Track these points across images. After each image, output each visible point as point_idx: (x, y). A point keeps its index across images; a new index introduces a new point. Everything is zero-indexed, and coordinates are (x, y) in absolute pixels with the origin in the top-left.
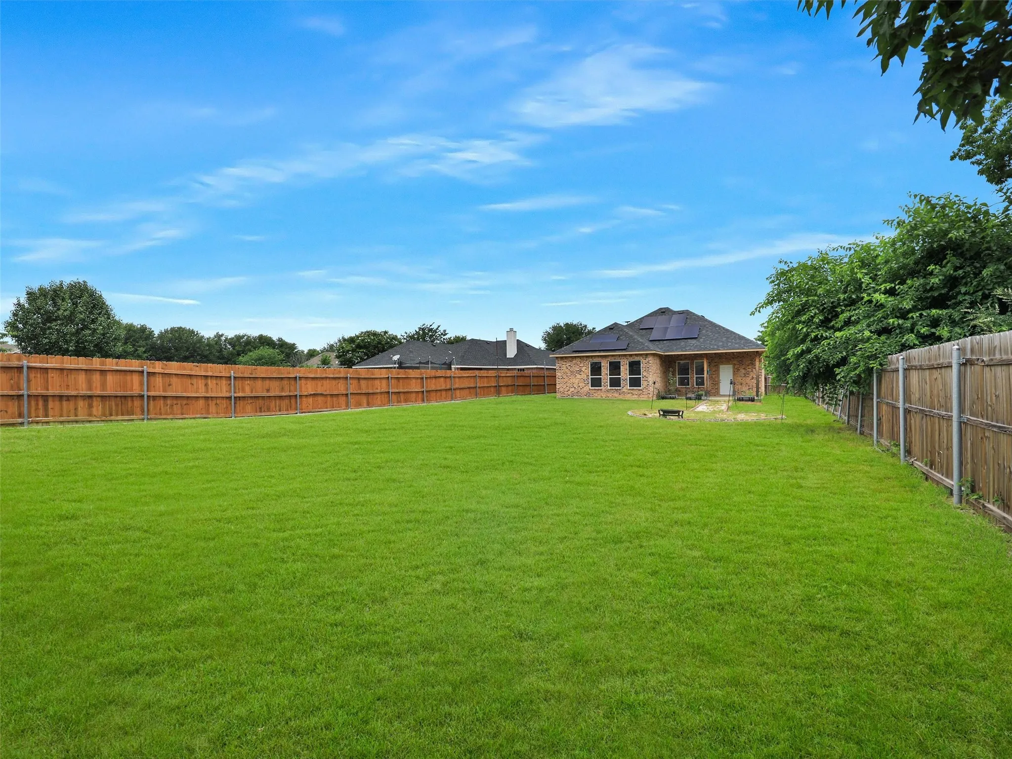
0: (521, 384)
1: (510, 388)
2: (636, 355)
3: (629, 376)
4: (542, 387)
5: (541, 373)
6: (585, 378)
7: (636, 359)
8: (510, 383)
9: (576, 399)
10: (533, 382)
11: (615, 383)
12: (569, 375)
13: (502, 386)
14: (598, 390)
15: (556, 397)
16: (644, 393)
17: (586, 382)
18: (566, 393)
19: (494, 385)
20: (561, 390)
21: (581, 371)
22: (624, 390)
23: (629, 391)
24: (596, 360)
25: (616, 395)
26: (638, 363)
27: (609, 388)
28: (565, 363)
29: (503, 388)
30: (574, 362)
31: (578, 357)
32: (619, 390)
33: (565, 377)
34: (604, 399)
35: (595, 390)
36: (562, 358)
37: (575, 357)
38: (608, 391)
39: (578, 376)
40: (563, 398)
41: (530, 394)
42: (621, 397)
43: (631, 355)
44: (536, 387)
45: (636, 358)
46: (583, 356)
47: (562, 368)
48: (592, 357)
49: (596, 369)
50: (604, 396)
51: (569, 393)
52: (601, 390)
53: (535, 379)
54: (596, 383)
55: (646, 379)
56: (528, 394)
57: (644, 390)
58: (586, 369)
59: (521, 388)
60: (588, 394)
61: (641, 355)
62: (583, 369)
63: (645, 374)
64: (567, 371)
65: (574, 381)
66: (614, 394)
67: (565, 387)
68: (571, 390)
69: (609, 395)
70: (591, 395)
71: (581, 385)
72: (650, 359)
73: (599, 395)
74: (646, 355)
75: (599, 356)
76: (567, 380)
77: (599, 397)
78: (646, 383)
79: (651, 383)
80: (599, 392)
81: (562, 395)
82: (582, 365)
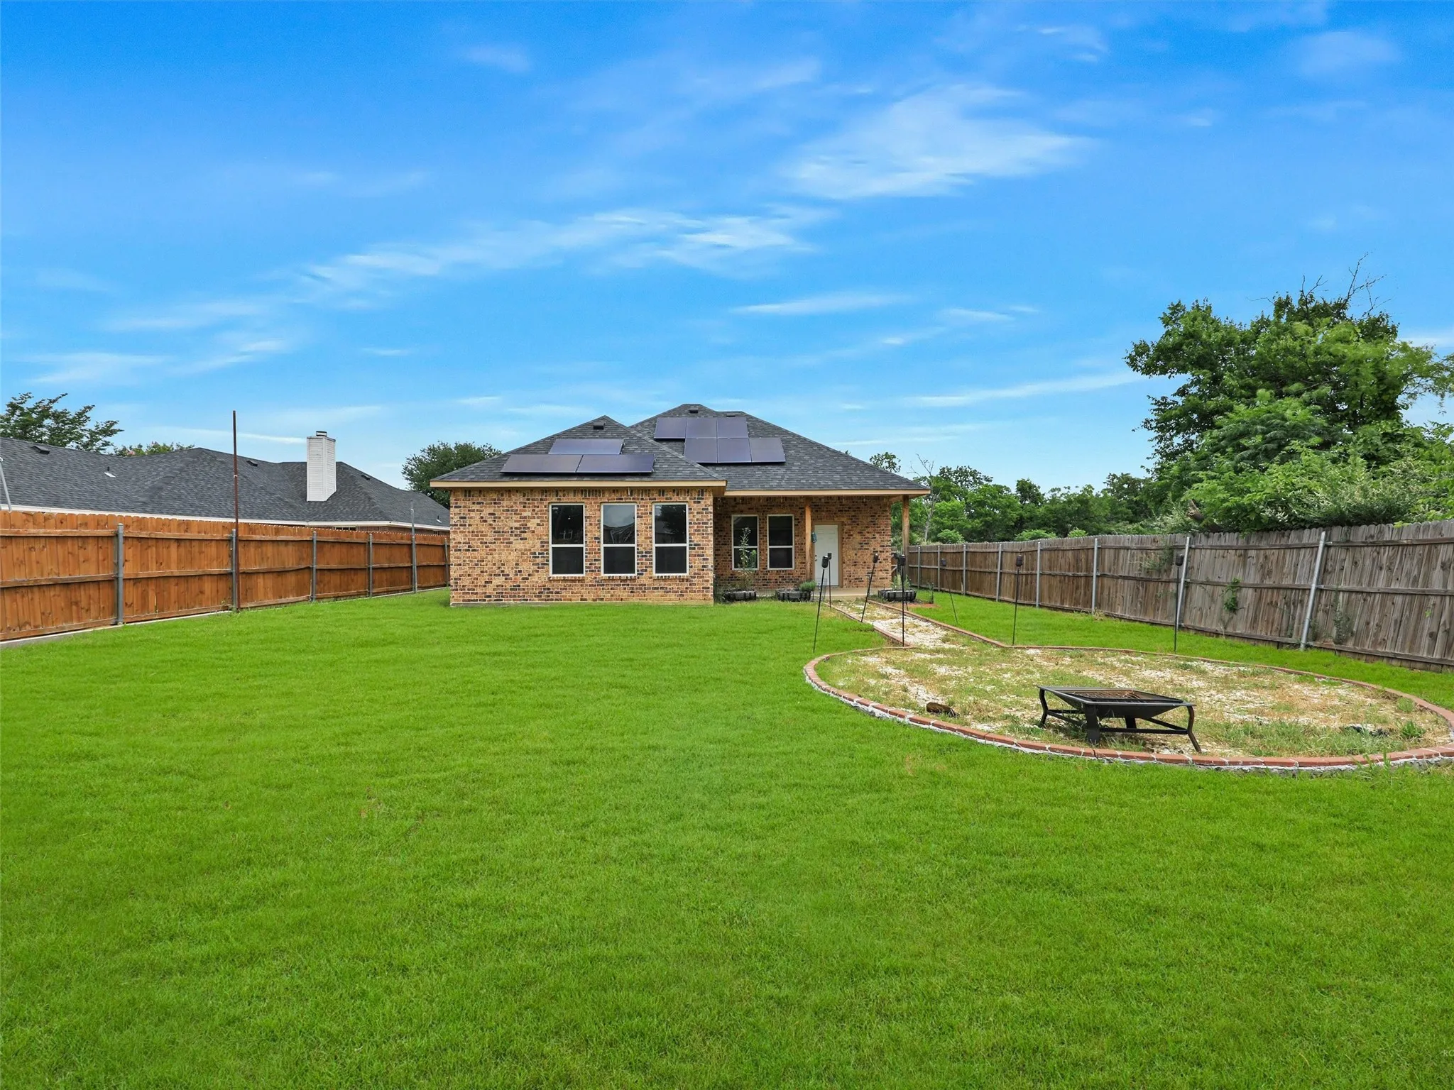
0: (334, 566)
1: (291, 579)
2: (674, 489)
3: (655, 545)
4: (405, 575)
5: (402, 538)
6: (537, 548)
7: (676, 500)
8: (291, 564)
9: (510, 607)
10: (378, 559)
11: (620, 562)
12: (489, 539)
13: (257, 573)
14: (574, 581)
15: (446, 604)
16: (694, 588)
17: (539, 560)
18: (479, 590)
19: (215, 570)
20: (466, 581)
21: (524, 529)
22: (644, 580)
23: (656, 584)
24: (569, 501)
25: (622, 593)
26: (678, 512)
27: (603, 575)
28: (476, 507)
29: (260, 581)
30: (505, 503)
31: (517, 490)
32: (632, 579)
33: (476, 543)
34: (589, 607)
35: (565, 580)
36: (468, 492)
37: (509, 490)
38: (600, 583)
39: (518, 544)
40: (469, 605)
41: (367, 594)
42: (635, 600)
43: (662, 491)
44: (385, 576)
45: (675, 498)
46: (532, 489)
47: (468, 521)
48: (557, 491)
49: (567, 523)
50: (590, 597)
51: (490, 589)
52: (581, 581)
53: (384, 552)
54: (568, 562)
55: (700, 552)
56: (359, 595)
57: (695, 581)
58: (543, 527)
59: (335, 579)
60: (544, 593)
61: (688, 490)
62: (532, 524)
63: (697, 539)
64: (484, 528)
65: (504, 557)
66: (617, 593)
67: (474, 575)
68: (498, 581)
69: (602, 593)
70: (553, 596)
71: (524, 567)
72: (710, 501)
73: (572, 595)
74: (702, 491)
75: (576, 490)
76: (482, 553)
77: (576, 600)
78: (698, 563)
79: (710, 563)
80: (577, 587)
81: (468, 597)
82: (527, 513)
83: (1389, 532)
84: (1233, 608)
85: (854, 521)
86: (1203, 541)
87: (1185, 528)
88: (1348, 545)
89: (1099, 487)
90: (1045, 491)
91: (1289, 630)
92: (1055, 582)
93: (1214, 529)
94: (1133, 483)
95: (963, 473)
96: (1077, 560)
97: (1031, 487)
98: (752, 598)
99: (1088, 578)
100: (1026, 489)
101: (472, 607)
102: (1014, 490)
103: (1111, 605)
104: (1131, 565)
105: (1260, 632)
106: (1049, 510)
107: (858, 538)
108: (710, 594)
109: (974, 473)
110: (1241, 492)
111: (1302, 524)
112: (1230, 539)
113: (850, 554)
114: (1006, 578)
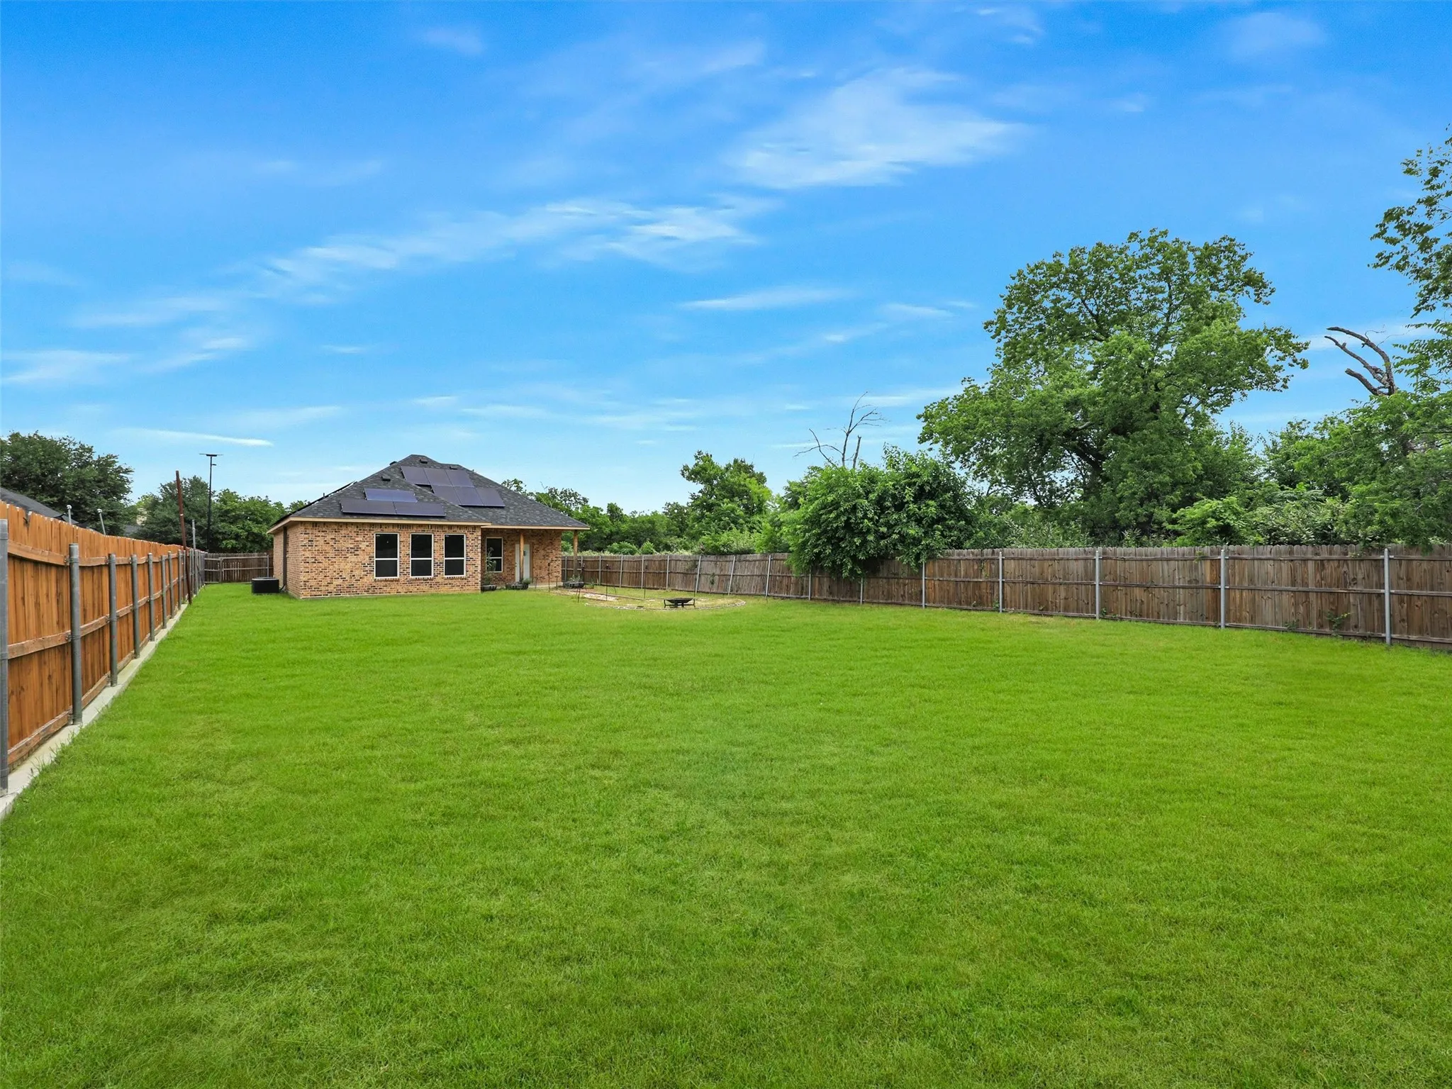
2: (458, 526)
3: (444, 559)
6: (366, 561)
7: (459, 532)
9: (346, 599)
11: (421, 569)
12: (331, 555)
14: (391, 581)
16: (469, 584)
17: (367, 568)
18: (323, 588)
20: (313, 583)
21: (358, 549)
22: (438, 579)
23: (447, 582)
25: (425, 587)
26: (459, 539)
27: (412, 577)
28: (321, 534)
31: (352, 524)
32: (431, 579)
33: (320, 558)
34: (403, 596)
35: (386, 581)
36: (315, 524)
37: (346, 524)
38: (410, 582)
39: (352, 558)
40: (315, 599)
42: (433, 591)
43: (450, 527)
45: (458, 531)
46: (363, 524)
47: (315, 543)
48: (381, 525)
49: (386, 545)
50: (402, 591)
51: (331, 588)
52: (398, 580)
54: (386, 569)
55: (473, 562)
57: (470, 579)
58: (368, 546)
60: (371, 589)
61: (466, 527)
62: (363, 546)
63: (471, 555)
64: (327, 548)
65: (342, 566)
66: (421, 586)
67: (320, 579)
68: (336, 582)
69: (411, 588)
70: (378, 591)
71: (356, 573)
72: (479, 533)
73: (392, 589)
74: (475, 527)
75: (394, 525)
76: (325, 563)
77: (394, 593)
78: (472, 569)
79: (479, 569)
80: (394, 585)
81: (314, 593)
82: (360, 538)
83: (749, 557)
84: (712, 583)
85: (540, 543)
86: (705, 558)
87: (699, 553)
88: (740, 561)
89: (660, 511)
90: (627, 512)
91: (726, 589)
92: (650, 576)
93: (708, 554)
94: (680, 509)
95: (568, 495)
96: (660, 565)
97: (617, 509)
98: (493, 589)
99: (665, 573)
100: (613, 509)
101: (317, 600)
102: (605, 512)
103: (674, 585)
104: (681, 567)
105: (720, 591)
106: (632, 528)
107: (542, 552)
108: (479, 587)
109: (575, 495)
110: (716, 541)
111: (731, 553)
112: (712, 558)
113: (538, 562)
114: (625, 575)
